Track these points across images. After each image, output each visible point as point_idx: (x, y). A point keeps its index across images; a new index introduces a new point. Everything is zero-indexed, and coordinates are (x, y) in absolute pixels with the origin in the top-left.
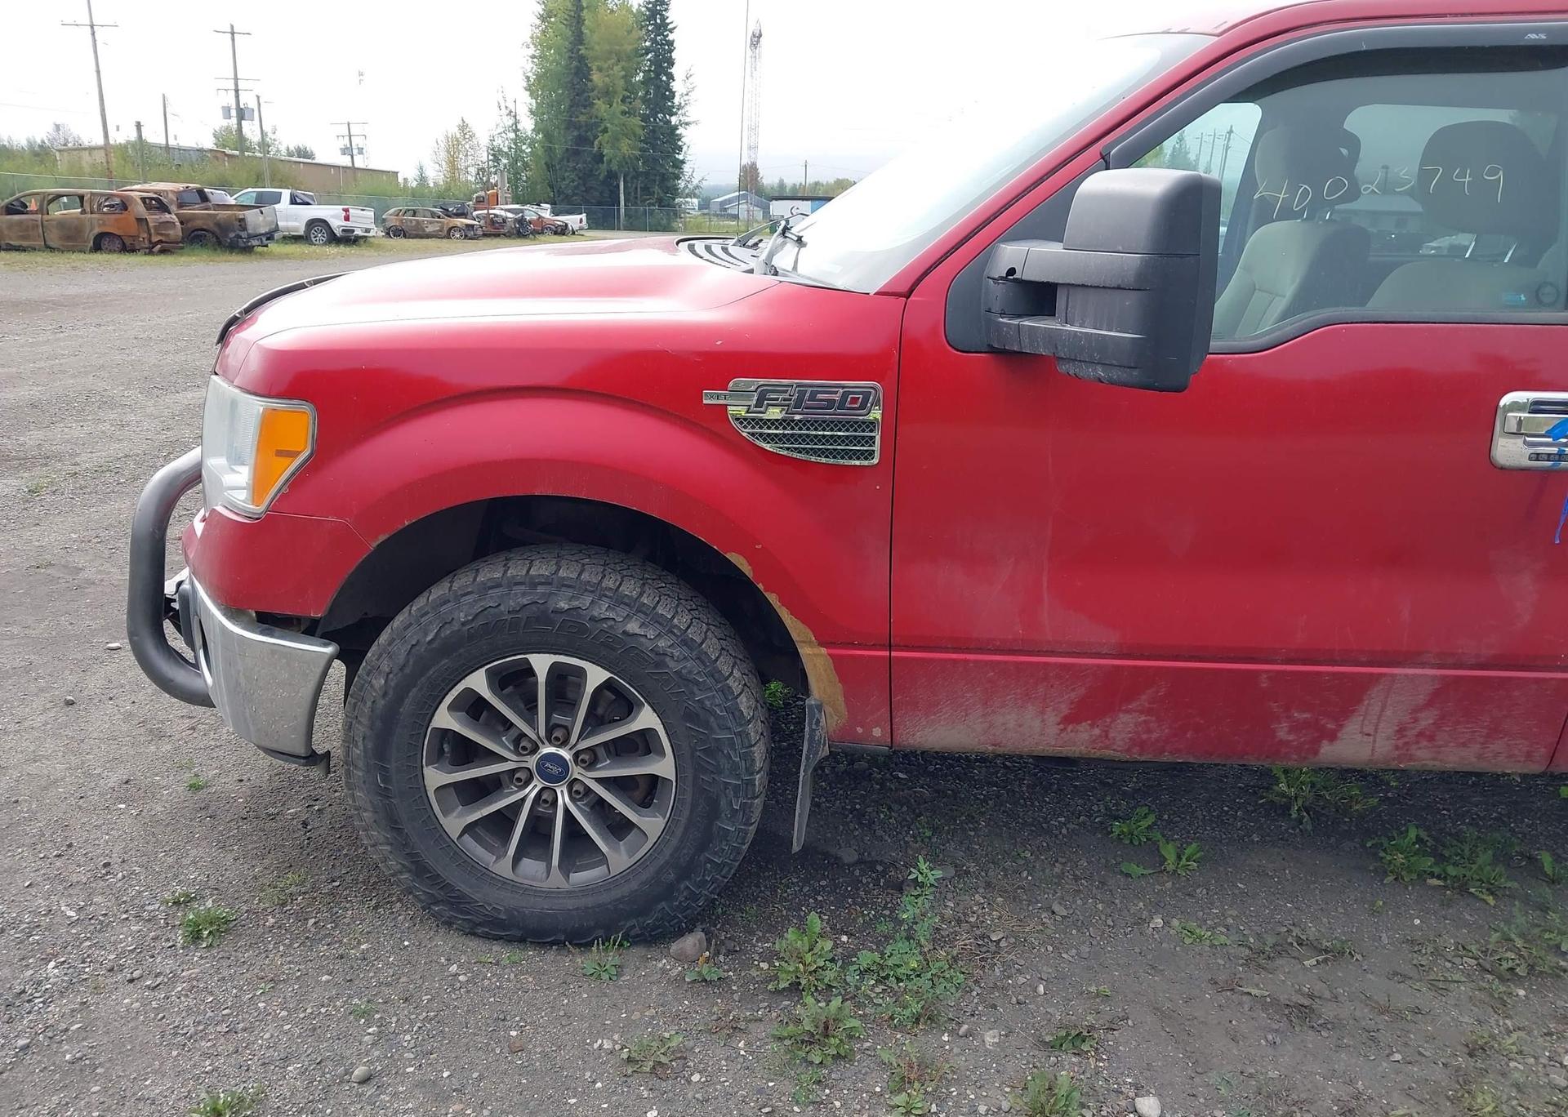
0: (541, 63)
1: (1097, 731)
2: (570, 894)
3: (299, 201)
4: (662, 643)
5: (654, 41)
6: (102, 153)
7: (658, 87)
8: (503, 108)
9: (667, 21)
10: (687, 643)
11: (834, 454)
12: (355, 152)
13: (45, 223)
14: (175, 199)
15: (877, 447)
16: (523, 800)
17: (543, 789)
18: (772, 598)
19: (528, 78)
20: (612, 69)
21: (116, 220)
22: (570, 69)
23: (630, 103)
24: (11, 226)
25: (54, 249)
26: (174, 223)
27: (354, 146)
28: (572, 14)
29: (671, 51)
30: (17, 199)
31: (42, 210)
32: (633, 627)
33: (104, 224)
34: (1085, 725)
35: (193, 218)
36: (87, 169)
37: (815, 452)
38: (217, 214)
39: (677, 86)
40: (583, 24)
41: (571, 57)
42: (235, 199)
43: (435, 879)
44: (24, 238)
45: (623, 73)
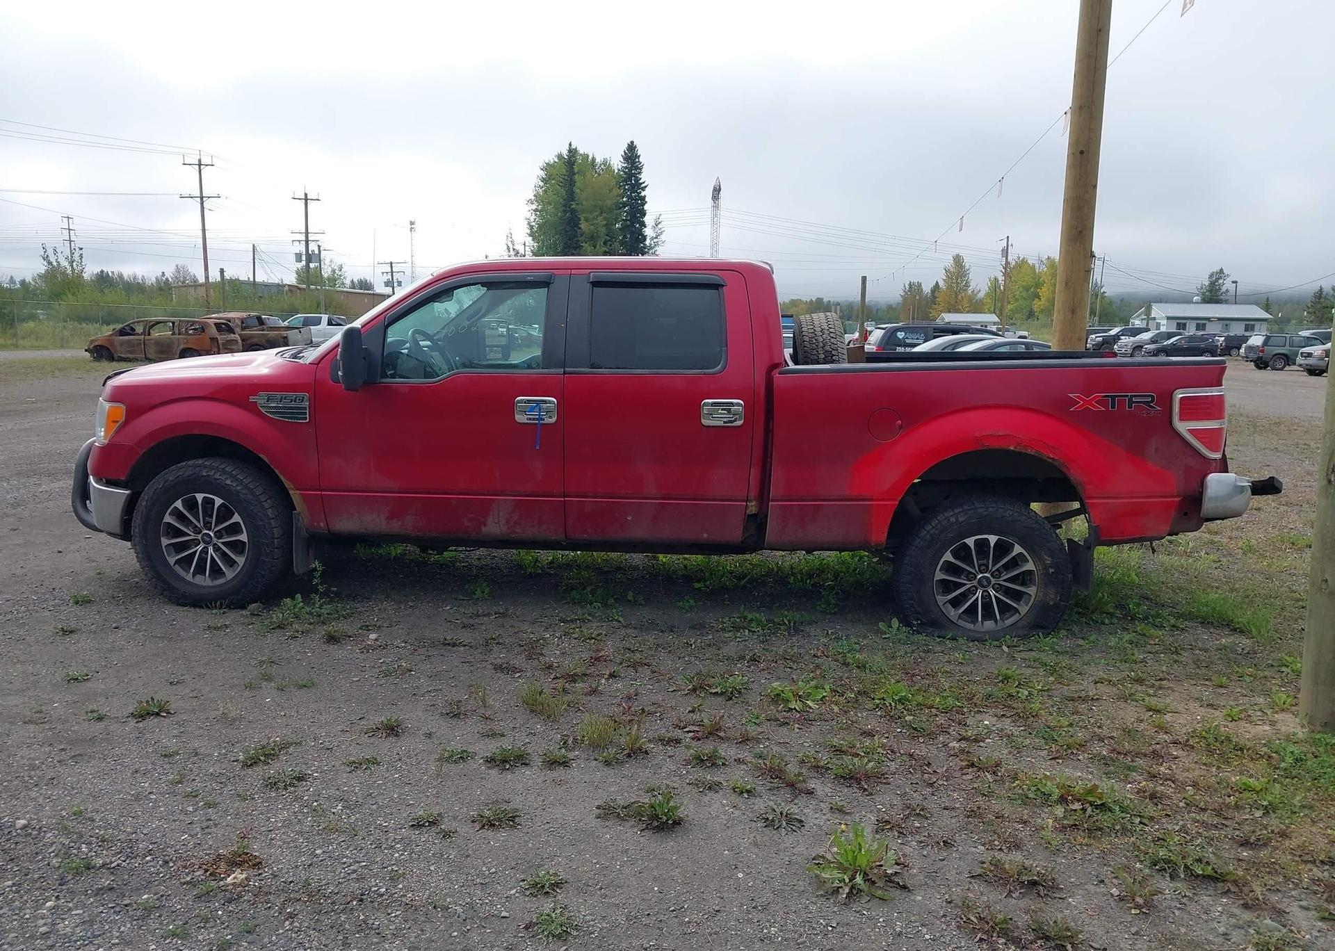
0: (541, 215)
1: (400, 523)
2: (212, 587)
3: (334, 323)
4: (238, 488)
5: (630, 197)
6: (204, 289)
7: (632, 233)
8: (511, 250)
9: (641, 181)
10: (248, 488)
11: (295, 418)
12: (395, 284)
13: (146, 342)
14: (240, 324)
15: (308, 416)
16: (196, 551)
17: (204, 548)
18: (277, 472)
19: (531, 227)
20: (596, 219)
21: (197, 339)
22: (564, 220)
23: (611, 245)
24: (122, 343)
25: (151, 360)
26: (237, 341)
27: (395, 280)
28: (566, 177)
29: (643, 205)
30: (128, 325)
31: (147, 332)
32: (228, 482)
33: (188, 342)
34: (395, 521)
35: (252, 336)
36: (192, 302)
37: (288, 418)
38: (268, 334)
39: (648, 232)
40: (574, 185)
41: (564, 211)
42: (288, 322)
43: (164, 581)
44: (130, 352)
45: (604, 222)
